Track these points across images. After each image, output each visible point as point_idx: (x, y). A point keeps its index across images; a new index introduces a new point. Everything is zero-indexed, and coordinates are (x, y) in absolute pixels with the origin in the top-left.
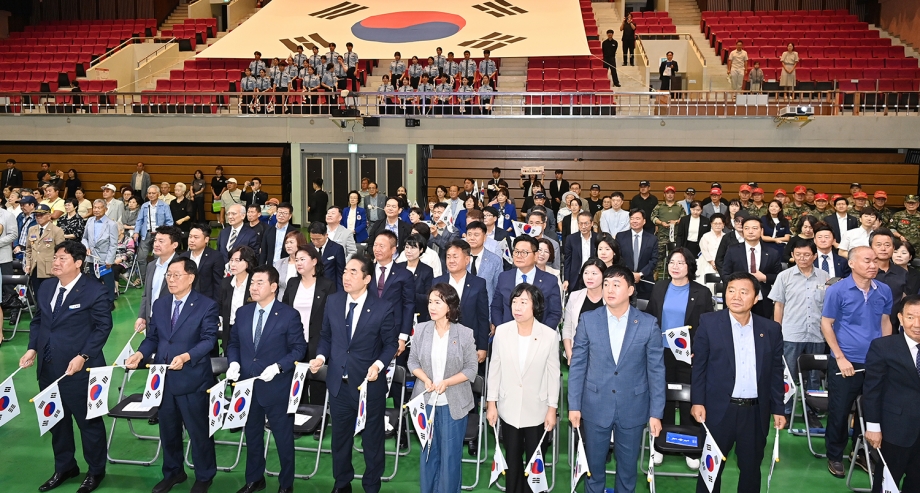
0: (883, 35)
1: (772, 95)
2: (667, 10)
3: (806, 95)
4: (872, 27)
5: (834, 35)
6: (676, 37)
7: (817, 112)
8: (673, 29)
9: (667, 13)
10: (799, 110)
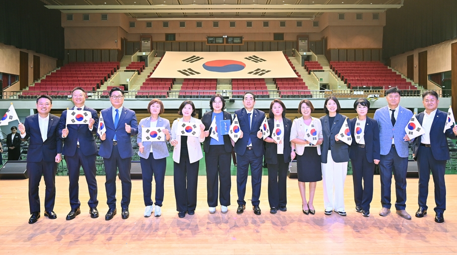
0: (393, 71)
1: (365, 91)
2: (317, 61)
3: (376, 91)
4: (389, 68)
5: (377, 70)
6: (324, 71)
7: (380, 97)
8: (322, 68)
9: (317, 62)
10: (375, 96)
